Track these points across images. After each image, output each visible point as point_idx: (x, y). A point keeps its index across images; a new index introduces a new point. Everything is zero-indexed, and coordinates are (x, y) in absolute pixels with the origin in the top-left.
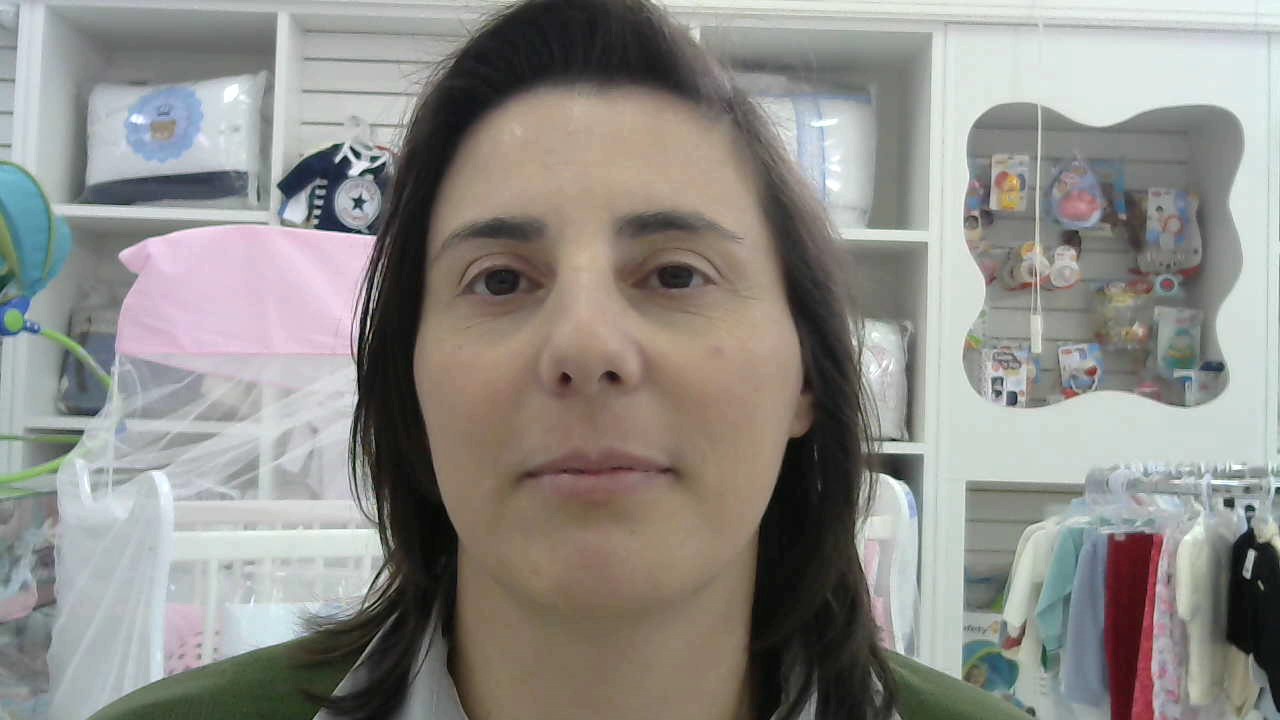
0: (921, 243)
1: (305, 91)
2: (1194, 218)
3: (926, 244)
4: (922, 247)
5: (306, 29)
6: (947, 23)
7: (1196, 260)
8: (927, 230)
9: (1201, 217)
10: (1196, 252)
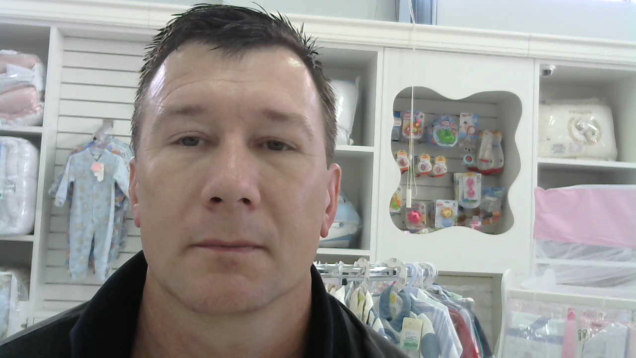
0: (371, 152)
1: (64, 67)
2: (500, 144)
3: (373, 153)
4: (371, 155)
5: (66, 36)
6: (385, 47)
7: (501, 165)
8: (373, 146)
9: (503, 144)
10: (501, 161)
